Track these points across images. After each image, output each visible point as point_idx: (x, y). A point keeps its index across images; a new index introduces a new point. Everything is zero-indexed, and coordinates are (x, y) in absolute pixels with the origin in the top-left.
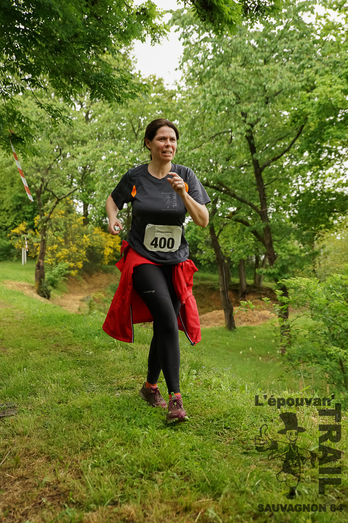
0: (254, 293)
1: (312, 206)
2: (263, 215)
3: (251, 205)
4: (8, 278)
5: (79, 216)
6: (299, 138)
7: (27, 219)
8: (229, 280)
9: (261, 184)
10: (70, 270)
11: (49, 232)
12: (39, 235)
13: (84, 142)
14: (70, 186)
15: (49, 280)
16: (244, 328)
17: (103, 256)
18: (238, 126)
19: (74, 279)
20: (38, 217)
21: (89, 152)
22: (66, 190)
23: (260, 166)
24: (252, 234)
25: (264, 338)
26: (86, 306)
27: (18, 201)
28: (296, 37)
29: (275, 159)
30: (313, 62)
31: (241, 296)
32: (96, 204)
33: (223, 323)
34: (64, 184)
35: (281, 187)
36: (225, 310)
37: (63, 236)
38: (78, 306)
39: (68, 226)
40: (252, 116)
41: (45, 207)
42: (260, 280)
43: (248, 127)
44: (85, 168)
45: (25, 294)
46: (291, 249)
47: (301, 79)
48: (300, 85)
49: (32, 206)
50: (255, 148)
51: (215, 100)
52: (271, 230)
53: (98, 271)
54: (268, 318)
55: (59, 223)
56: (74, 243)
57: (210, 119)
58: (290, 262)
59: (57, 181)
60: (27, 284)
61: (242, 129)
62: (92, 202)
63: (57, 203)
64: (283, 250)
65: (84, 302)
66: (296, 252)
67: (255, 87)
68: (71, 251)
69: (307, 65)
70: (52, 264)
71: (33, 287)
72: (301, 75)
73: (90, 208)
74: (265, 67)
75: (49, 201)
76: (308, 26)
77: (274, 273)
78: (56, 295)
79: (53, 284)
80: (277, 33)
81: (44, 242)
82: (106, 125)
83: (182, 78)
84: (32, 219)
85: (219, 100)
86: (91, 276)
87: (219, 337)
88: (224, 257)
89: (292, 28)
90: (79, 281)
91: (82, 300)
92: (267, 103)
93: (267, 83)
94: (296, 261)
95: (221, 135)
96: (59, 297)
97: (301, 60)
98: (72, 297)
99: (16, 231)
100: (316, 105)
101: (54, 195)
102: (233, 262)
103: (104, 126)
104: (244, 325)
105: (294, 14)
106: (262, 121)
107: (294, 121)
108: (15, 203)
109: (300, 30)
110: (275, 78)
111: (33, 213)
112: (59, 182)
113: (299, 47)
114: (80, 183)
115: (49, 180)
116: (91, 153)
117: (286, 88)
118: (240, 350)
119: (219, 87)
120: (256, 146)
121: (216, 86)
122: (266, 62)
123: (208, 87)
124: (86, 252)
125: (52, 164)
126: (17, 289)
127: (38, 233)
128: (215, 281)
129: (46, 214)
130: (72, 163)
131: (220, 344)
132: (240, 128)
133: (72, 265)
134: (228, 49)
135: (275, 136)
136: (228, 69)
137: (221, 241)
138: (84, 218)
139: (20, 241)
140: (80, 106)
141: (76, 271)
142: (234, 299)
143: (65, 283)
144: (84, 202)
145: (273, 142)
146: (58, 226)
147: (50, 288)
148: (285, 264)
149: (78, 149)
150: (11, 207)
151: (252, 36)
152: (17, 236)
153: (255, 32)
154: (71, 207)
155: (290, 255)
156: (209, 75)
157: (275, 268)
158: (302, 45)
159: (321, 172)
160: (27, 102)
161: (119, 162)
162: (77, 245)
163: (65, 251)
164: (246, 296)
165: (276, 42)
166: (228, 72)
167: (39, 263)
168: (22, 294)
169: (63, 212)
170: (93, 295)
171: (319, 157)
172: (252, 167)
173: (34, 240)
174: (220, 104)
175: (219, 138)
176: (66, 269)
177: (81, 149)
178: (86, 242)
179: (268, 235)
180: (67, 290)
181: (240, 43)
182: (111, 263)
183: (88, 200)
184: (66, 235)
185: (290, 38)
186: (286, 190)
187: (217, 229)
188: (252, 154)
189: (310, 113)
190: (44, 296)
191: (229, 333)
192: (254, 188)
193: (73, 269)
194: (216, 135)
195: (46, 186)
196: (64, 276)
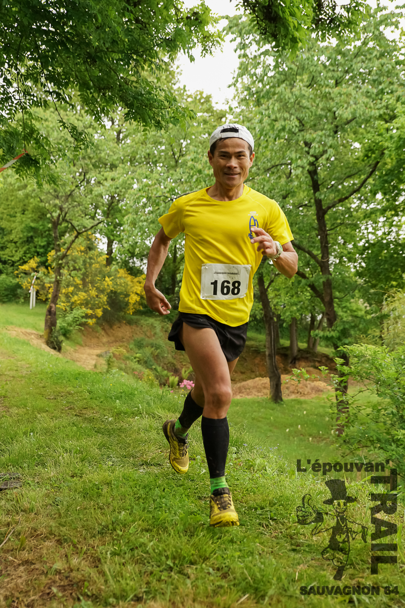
0: (306, 359)
1: (383, 258)
2: (324, 266)
3: (310, 253)
4: (12, 323)
5: (100, 254)
6: (373, 176)
7: (38, 254)
8: (278, 342)
9: (323, 228)
10: (86, 318)
11: (65, 271)
12: (53, 275)
13: (113, 167)
14: (93, 218)
15: (61, 329)
16: (293, 400)
17: (127, 304)
18: (300, 158)
19: (91, 330)
20: (53, 253)
21: (118, 179)
22: (88, 223)
23: (324, 208)
24: (309, 289)
25: (316, 415)
26: (104, 362)
27: (29, 232)
28: (376, 55)
29: (341, 200)
30: (395, 87)
31: (291, 363)
32: (124, 241)
33: (267, 394)
34: (86, 215)
35: (347, 234)
36: (270, 378)
37: (82, 277)
38: (94, 362)
39: (88, 265)
40: (317, 146)
41: (62, 241)
42: (314, 345)
43: (312, 159)
44: (113, 197)
45: (31, 344)
46: (354, 309)
47: (379, 106)
48: (377, 113)
49: (46, 239)
50: (319, 185)
51: (274, 126)
52: (333, 285)
53: (120, 322)
54: (322, 391)
55: (77, 261)
56: (93, 286)
57: (266, 147)
58: (353, 324)
59: (78, 211)
60: (34, 332)
61: (305, 162)
62: (118, 239)
63: (76, 237)
64: (345, 310)
65: (101, 358)
66: (360, 314)
67: (323, 113)
68: (89, 295)
69: (387, 89)
70: (66, 310)
71: (41, 336)
72: (379, 101)
73: (115, 246)
74: (336, 90)
75: (67, 235)
76: (391, 43)
77: (332, 337)
78: (68, 348)
79: (66, 334)
80: (353, 50)
81: (58, 283)
82: (140, 148)
83: (235, 97)
84: (45, 254)
85: (278, 125)
86: (111, 327)
87: (262, 410)
88: (274, 313)
89: (371, 44)
90: (97, 332)
91: (99, 356)
92: (336, 132)
93: (338, 109)
94: (360, 323)
95: (279, 167)
96: (72, 349)
97: (380, 83)
98: (88, 350)
99: (26, 267)
100: (396, 139)
101: (73, 227)
102: (284, 321)
103: (138, 149)
104: (293, 397)
105: (375, 28)
106: (329, 153)
107: (367, 156)
108: (25, 234)
109: (380, 47)
110: (348, 103)
111: (47, 248)
112: (80, 212)
113: (378, 68)
114: (107, 214)
115: (69, 209)
116: (121, 180)
117: (360, 116)
118: (286, 427)
119: (279, 110)
120: (319, 182)
121: (276, 109)
122: (337, 84)
123: (266, 110)
124: (108, 298)
125: (74, 190)
126: (23, 338)
127: (51, 271)
128: (260, 341)
129: (63, 250)
130: (98, 190)
131: (262, 418)
132: (301, 160)
133: (90, 312)
134: (293, 66)
135: (344, 172)
136: (291, 89)
137: (271, 294)
138: (108, 257)
139: (29, 280)
140: (110, 123)
141: (94, 320)
142: (282, 365)
143: (80, 334)
144: (109, 239)
145: (341, 179)
146: (76, 265)
147: (61, 338)
148: (347, 326)
149: (106, 174)
150: (20, 238)
151: (322, 51)
152: (26, 273)
153: (327, 47)
154: (92, 243)
155: (352, 316)
156: (268, 95)
157: (334, 331)
158: (382, 66)
159: (396, 218)
160: (49, 115)
161: (155, 192)
162: (98, 289)
163: (82, 295)
164: (297, 362)
165: (351, 61)
166: (292, 93)
167: (51, 307)
168: (28, 344)
169: (83, 249)
170: (113, 349)
171: (395, 200)
172: (314, 208)
173: (47, 280)
174: (280, 131)
175: (276, 170)
176: (83, 317)
177: (110, 174)
178: (108, 285)
179: (329, 291)
180: (82, 343)
181: (308, 59)
182: (137, 312)
183: (113, 235)
184: (85, 275)
185: (368, 57)
186: (353, 237)
187: (267, 280)
188: (315, 193)
189: (388, 148)
190: (54, 348)
191: (275, 406)
192: (314, 233)
193: (91, 317)
194: (273, 167)
195: (65, 216)
196: (80, 325)
